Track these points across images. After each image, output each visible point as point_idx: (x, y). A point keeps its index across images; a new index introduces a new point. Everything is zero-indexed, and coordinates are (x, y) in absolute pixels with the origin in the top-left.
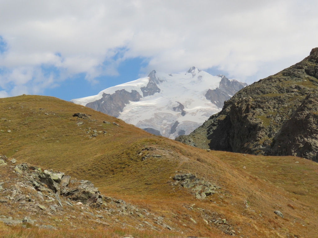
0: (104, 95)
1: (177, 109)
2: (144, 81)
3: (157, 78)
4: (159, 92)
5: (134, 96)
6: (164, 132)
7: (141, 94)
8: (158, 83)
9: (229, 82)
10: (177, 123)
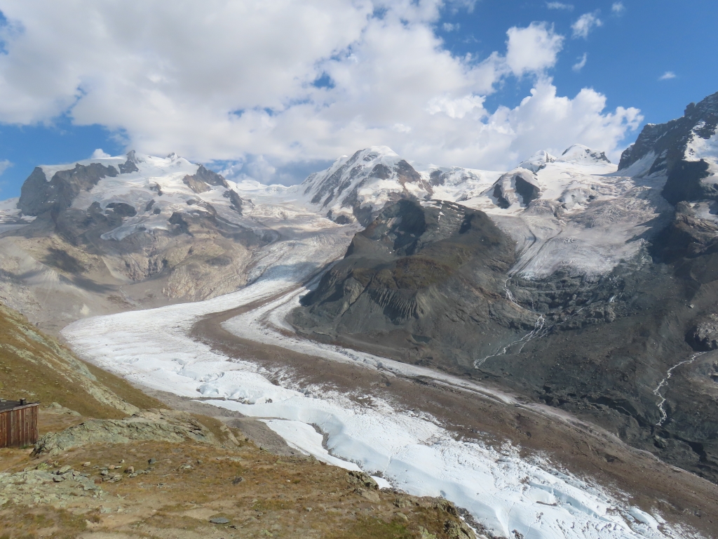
0: (78, 165)
1: (154, 189)
2: (122, 159)
3: (136, 158)
4: (137, 171)
5: (111, 172)
6: (139, 208)
7: (119, 170)
8: (137, 163)
9: (205, 171)
10: (153, 202)
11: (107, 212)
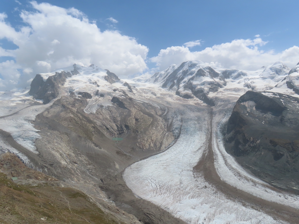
1: (95, 83)
10: (98, 91)
11: (79, 97)
